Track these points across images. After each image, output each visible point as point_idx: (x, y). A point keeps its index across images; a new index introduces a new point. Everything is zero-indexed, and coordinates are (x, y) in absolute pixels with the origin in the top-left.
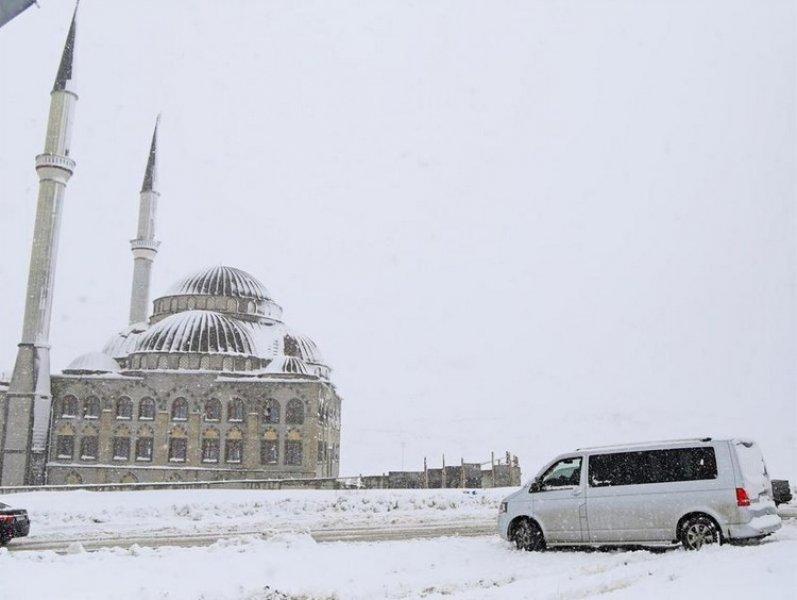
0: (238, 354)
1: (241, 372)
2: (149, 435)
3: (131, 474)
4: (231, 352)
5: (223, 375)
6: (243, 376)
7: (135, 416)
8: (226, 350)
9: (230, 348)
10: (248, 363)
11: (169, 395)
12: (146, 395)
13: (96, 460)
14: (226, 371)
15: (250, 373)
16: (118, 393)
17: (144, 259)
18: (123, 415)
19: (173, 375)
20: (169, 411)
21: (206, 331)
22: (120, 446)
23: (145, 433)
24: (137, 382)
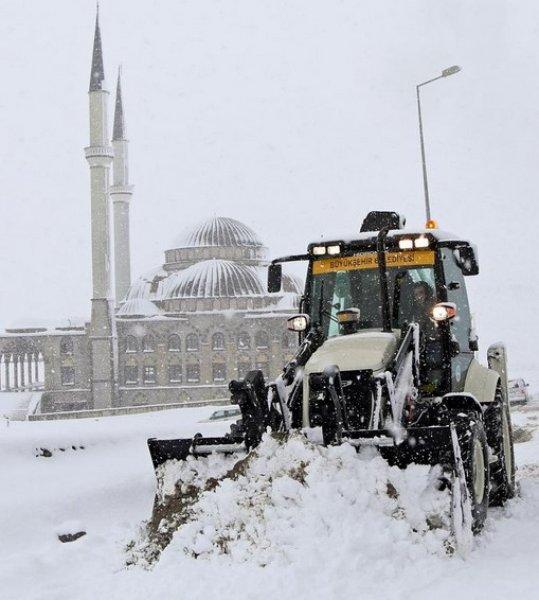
0: (256, 295)
1: (260, 310)
2: (196, 362)
3: (184, 392)
4: (251, 294)
5: (249, 313)
6: (261, 313)
7: (183, 349)
8: (247, 293)
9: (250, 291)
10: (264, 302)
11: (208, 331)
12: (189, 332)
13: (157, 384)
14: (250, 310)
15: (265, 310)
16: (168, 331)
17: (122, 202)
18: (174, 347)
19: (210, 315)
20: (209, 343)
21: (229, 278)
22: (174, 371)
23: (193, 361)
24: (183, 322)
